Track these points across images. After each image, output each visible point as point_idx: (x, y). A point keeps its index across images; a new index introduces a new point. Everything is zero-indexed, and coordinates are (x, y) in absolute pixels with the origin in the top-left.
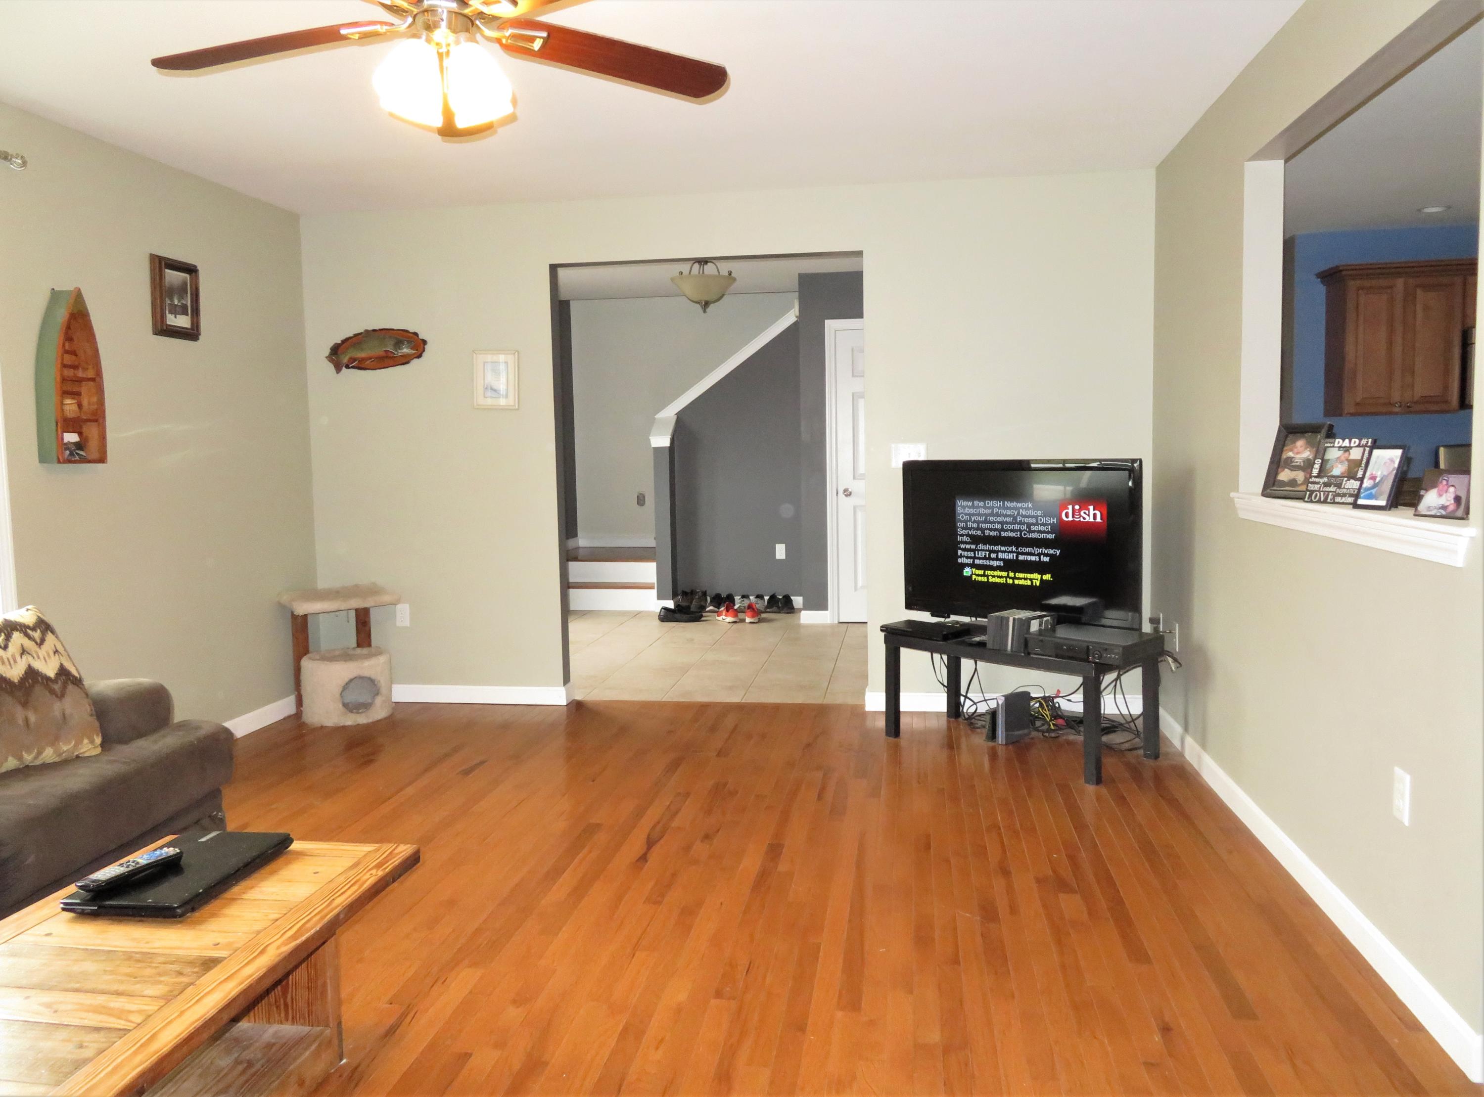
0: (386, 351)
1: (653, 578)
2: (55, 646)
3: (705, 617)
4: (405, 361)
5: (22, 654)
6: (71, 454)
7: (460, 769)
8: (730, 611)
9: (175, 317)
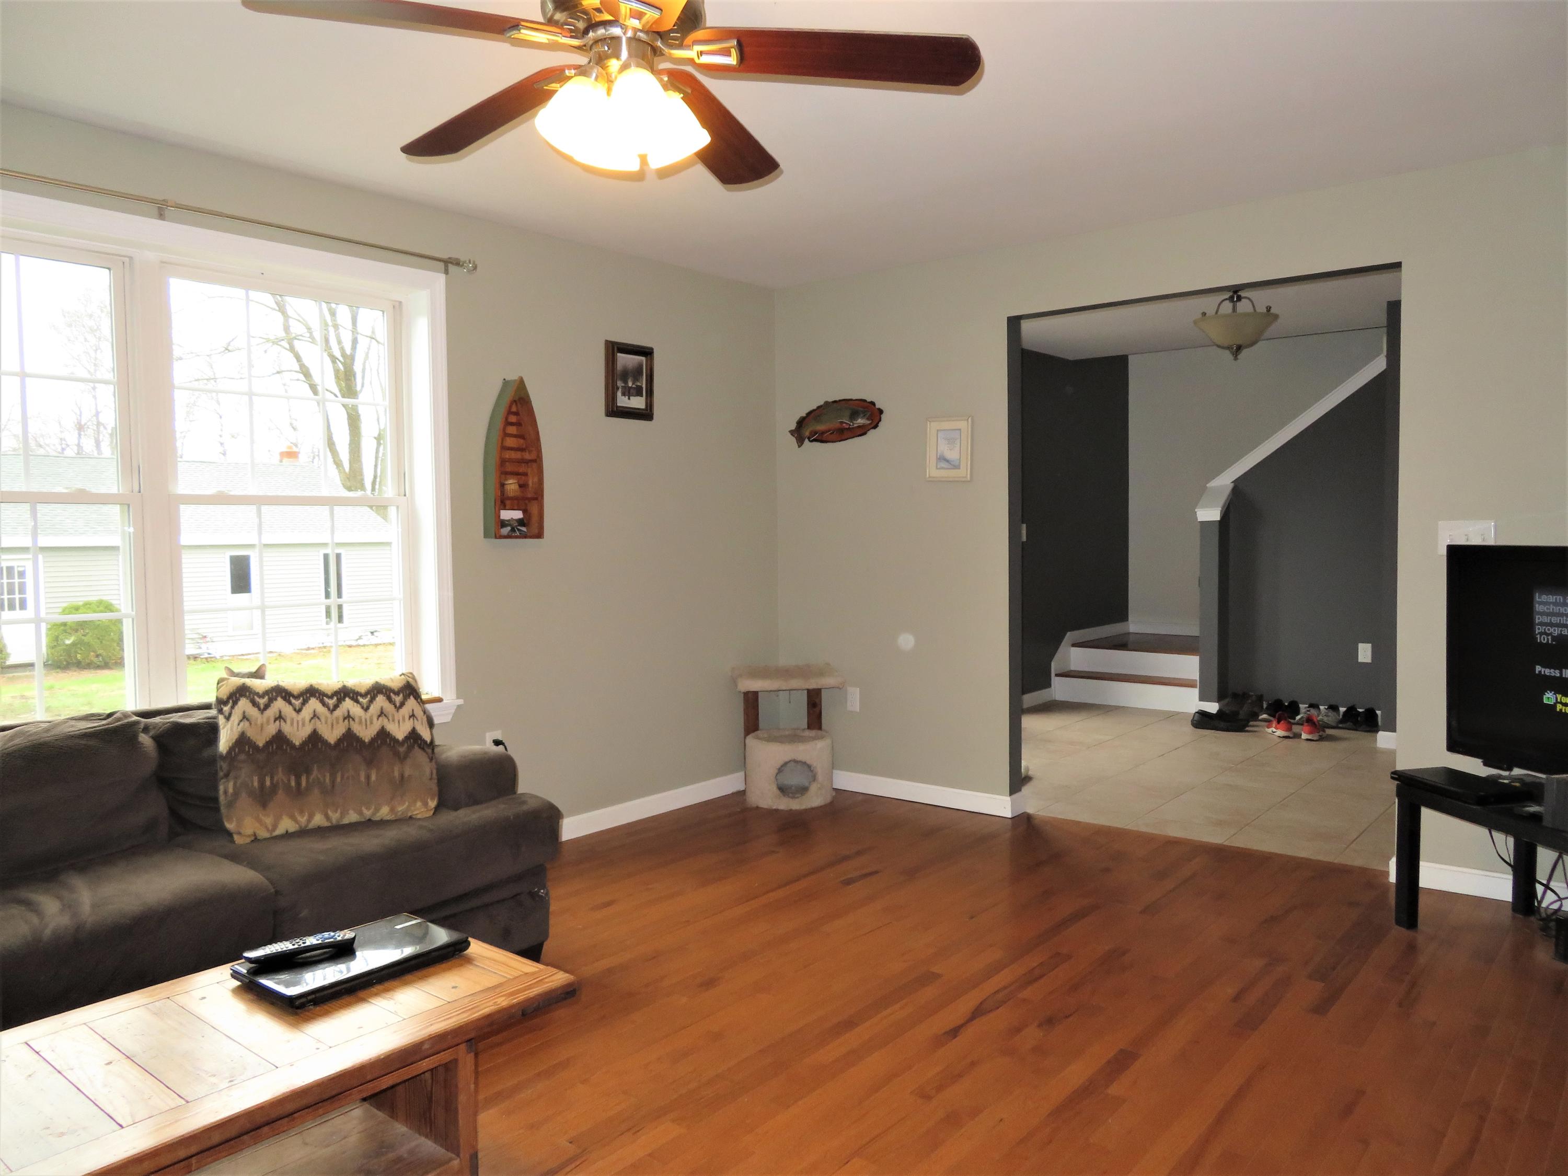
0: (842, 423)
1: (1195, 675)
2: (413, 710)
3: (1253, 726)
4: (862, 431)
5: (379, 716)
6: (513, 530)
7: (842, 879)
8: (1282, 722)
9: (629, 399)
